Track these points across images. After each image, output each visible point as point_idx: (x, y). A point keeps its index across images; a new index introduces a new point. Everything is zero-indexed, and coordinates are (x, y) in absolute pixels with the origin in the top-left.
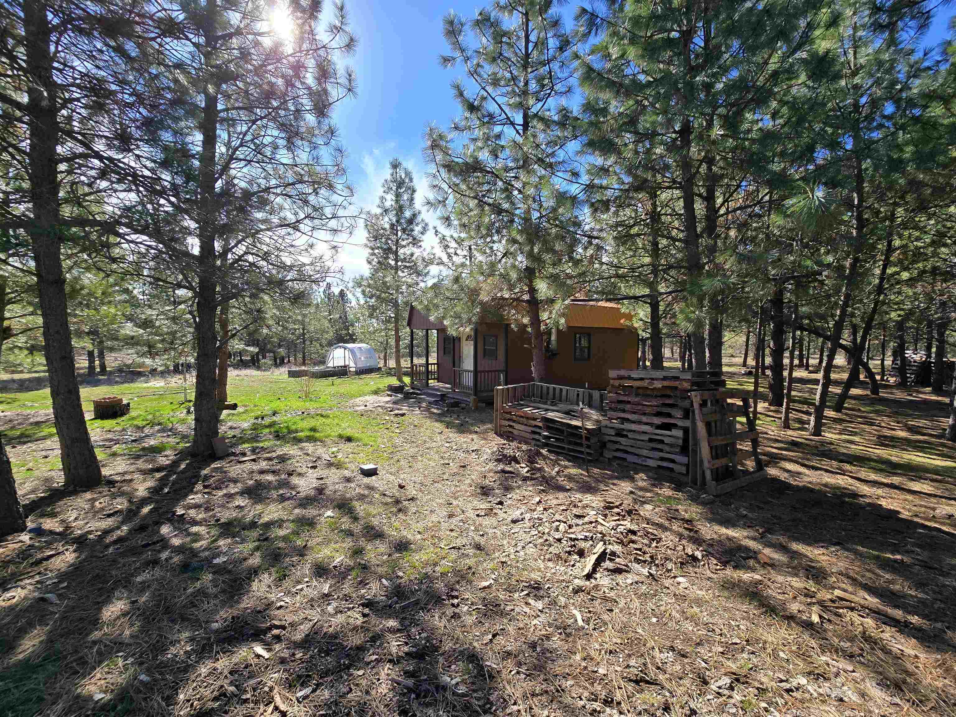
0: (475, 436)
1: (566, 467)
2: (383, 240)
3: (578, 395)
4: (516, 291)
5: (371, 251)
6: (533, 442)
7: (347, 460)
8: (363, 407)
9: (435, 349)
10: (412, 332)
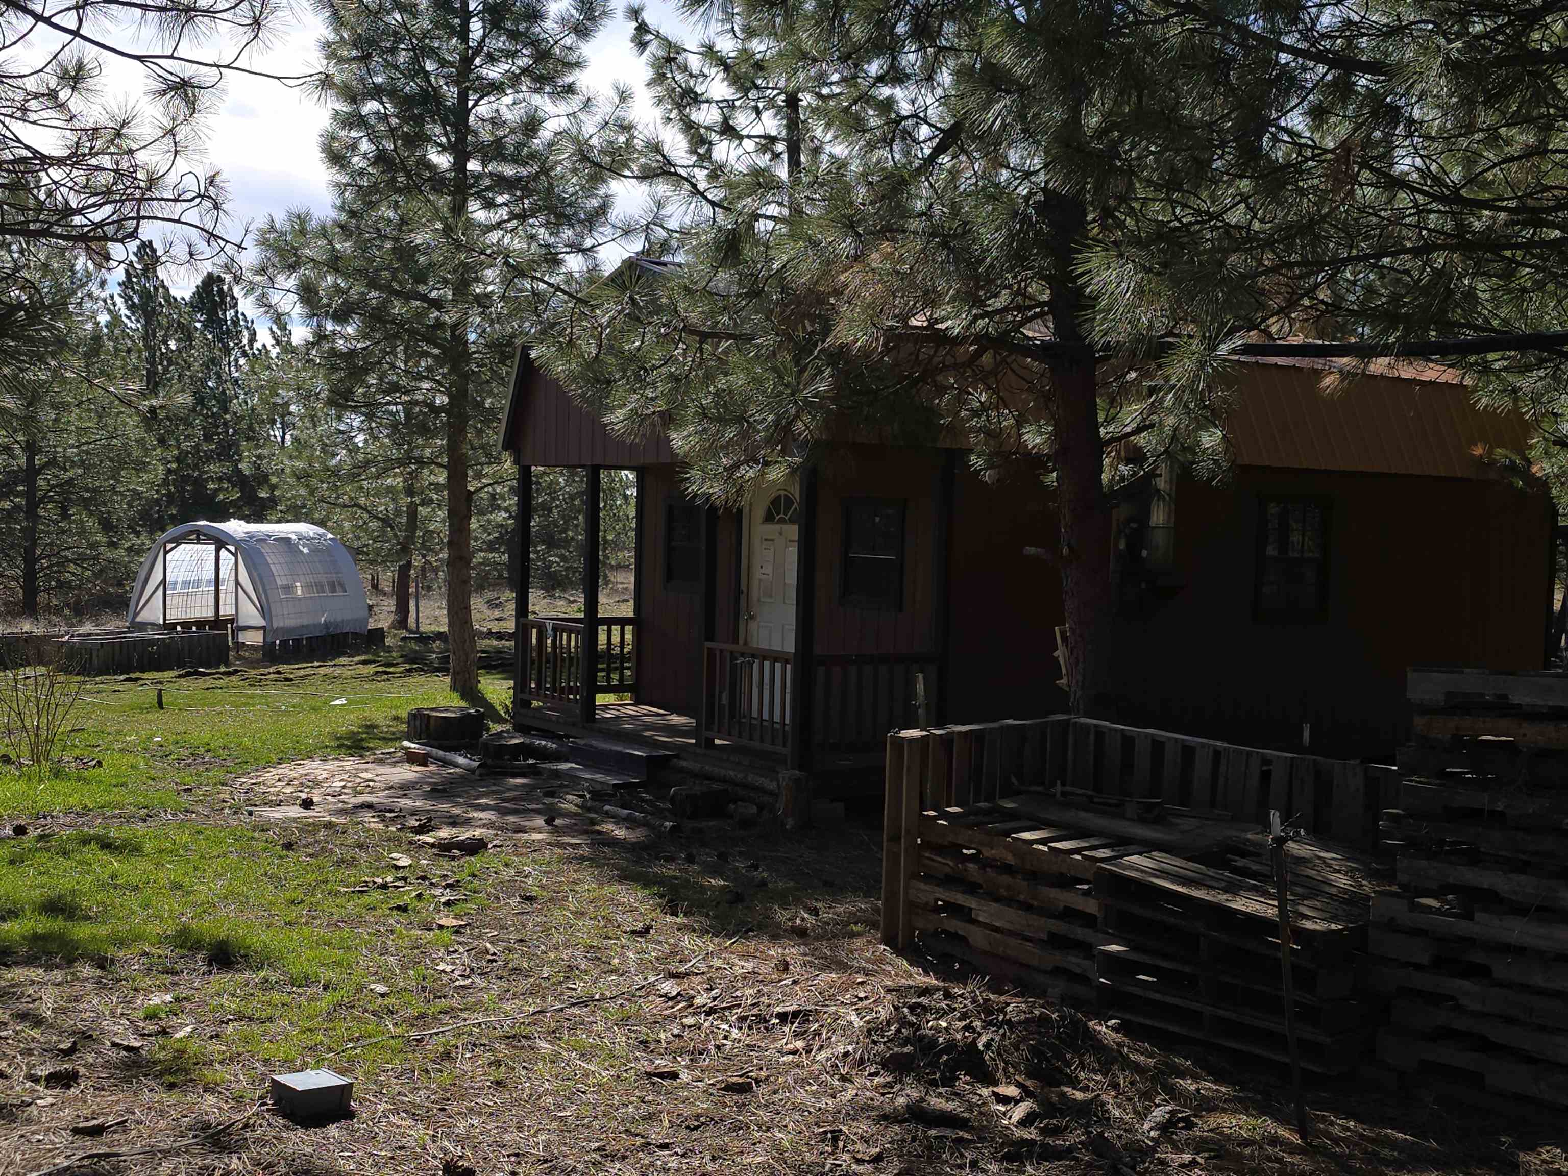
0: (793, 952)
1: (1207, 1105)
2: (402, 57)
3: (1266, 776)
4: (997, 303)
5: (343, 107)
6: (1057, 987)
7: (216, 1047)
8: (295, 812)
9: (628, 556)
10: (525, 476)
